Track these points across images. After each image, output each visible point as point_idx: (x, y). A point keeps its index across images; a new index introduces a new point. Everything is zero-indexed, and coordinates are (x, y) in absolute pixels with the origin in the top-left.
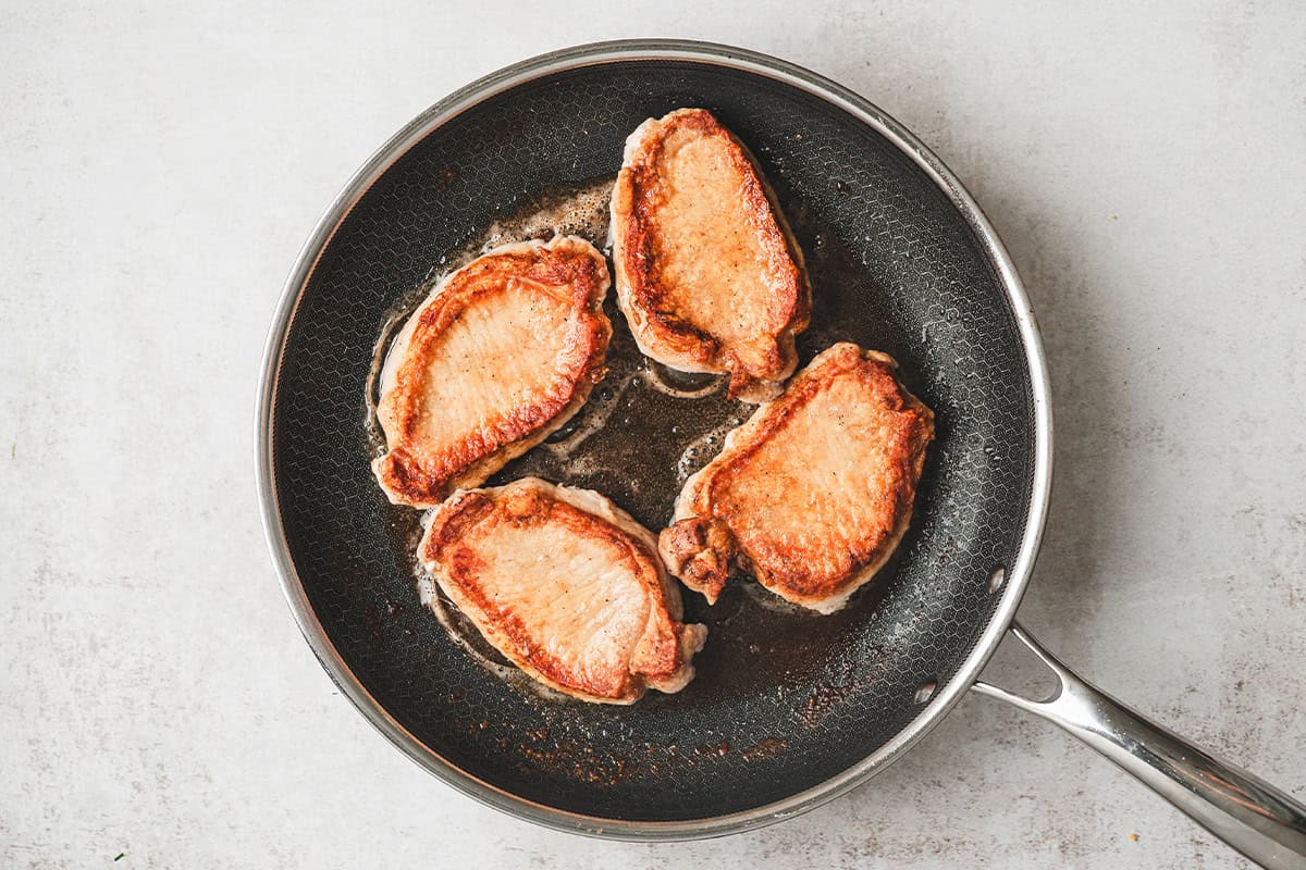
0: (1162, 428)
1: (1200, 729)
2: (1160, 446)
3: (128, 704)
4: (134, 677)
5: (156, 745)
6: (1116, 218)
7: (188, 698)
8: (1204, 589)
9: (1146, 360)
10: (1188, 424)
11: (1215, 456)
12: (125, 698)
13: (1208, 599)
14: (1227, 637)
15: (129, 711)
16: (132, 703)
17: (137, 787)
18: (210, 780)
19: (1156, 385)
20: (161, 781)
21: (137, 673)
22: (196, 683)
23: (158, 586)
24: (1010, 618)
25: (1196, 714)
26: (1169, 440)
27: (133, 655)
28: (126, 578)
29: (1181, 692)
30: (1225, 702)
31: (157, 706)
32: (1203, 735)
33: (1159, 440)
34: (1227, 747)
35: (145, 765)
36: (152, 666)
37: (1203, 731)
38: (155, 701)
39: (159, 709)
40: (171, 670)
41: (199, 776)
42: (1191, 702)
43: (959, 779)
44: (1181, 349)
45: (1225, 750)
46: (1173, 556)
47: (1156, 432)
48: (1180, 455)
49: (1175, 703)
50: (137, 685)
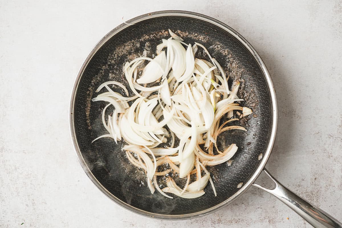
0: (295, 111)
1: (305, 190)
2: (295, 116)
3: (25, 184)
4: (26, 176)
5: (32, 194)
6: (283, 56)
7: (40, 182)
8: (306, 153)
9: (291, 94)
10: (302, 110)
11: (309, 119)
12: (24, 182)
13: (307, 156)
14: (312, 166)
15: (25, 186)
16: (26, 183)
17: (27, 205)
18: (46, 204)
19: (294, 100)
20: (33, 204)
21: (27, 176)
22: (42, 178)
23: (32, 153)
24: (263, 167)
25: (304, 186)
26: (297, 114)
27: (26, 171)
28: (24, 151)
29: (300, 180)
30: (312, 183)
31: (32, 184)
32: (306, 192)
33: (294, 115)
34: (312, 195)
35: (29, 200)
36: (31, 174)
37: (306, 191)
38: (32, 183)
39: (33, 185)
40: (36, 175)
41: (43, 202)
42: (303, 183)
43: (242, 203)
44: (300, 90)
45: (312, 196)
46: (298, 145)
47: (294, 112)
48: (300, 118)
49: (299, 183)
50: (27, 179)
